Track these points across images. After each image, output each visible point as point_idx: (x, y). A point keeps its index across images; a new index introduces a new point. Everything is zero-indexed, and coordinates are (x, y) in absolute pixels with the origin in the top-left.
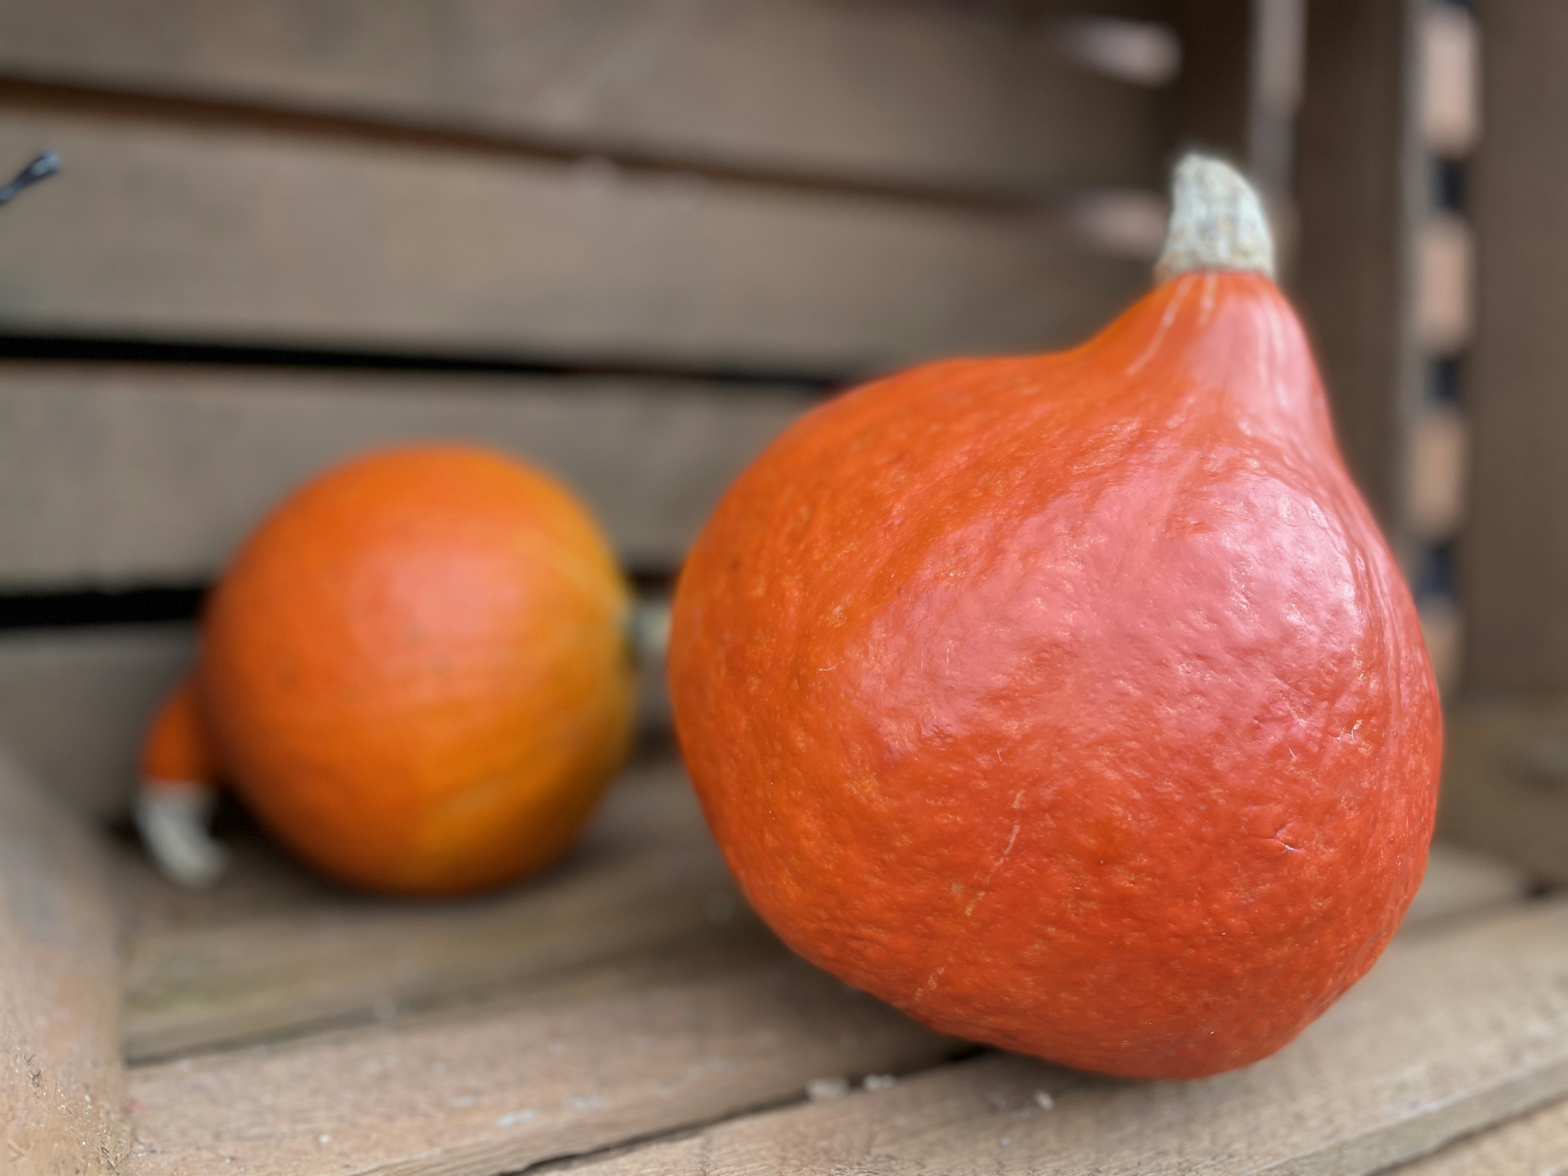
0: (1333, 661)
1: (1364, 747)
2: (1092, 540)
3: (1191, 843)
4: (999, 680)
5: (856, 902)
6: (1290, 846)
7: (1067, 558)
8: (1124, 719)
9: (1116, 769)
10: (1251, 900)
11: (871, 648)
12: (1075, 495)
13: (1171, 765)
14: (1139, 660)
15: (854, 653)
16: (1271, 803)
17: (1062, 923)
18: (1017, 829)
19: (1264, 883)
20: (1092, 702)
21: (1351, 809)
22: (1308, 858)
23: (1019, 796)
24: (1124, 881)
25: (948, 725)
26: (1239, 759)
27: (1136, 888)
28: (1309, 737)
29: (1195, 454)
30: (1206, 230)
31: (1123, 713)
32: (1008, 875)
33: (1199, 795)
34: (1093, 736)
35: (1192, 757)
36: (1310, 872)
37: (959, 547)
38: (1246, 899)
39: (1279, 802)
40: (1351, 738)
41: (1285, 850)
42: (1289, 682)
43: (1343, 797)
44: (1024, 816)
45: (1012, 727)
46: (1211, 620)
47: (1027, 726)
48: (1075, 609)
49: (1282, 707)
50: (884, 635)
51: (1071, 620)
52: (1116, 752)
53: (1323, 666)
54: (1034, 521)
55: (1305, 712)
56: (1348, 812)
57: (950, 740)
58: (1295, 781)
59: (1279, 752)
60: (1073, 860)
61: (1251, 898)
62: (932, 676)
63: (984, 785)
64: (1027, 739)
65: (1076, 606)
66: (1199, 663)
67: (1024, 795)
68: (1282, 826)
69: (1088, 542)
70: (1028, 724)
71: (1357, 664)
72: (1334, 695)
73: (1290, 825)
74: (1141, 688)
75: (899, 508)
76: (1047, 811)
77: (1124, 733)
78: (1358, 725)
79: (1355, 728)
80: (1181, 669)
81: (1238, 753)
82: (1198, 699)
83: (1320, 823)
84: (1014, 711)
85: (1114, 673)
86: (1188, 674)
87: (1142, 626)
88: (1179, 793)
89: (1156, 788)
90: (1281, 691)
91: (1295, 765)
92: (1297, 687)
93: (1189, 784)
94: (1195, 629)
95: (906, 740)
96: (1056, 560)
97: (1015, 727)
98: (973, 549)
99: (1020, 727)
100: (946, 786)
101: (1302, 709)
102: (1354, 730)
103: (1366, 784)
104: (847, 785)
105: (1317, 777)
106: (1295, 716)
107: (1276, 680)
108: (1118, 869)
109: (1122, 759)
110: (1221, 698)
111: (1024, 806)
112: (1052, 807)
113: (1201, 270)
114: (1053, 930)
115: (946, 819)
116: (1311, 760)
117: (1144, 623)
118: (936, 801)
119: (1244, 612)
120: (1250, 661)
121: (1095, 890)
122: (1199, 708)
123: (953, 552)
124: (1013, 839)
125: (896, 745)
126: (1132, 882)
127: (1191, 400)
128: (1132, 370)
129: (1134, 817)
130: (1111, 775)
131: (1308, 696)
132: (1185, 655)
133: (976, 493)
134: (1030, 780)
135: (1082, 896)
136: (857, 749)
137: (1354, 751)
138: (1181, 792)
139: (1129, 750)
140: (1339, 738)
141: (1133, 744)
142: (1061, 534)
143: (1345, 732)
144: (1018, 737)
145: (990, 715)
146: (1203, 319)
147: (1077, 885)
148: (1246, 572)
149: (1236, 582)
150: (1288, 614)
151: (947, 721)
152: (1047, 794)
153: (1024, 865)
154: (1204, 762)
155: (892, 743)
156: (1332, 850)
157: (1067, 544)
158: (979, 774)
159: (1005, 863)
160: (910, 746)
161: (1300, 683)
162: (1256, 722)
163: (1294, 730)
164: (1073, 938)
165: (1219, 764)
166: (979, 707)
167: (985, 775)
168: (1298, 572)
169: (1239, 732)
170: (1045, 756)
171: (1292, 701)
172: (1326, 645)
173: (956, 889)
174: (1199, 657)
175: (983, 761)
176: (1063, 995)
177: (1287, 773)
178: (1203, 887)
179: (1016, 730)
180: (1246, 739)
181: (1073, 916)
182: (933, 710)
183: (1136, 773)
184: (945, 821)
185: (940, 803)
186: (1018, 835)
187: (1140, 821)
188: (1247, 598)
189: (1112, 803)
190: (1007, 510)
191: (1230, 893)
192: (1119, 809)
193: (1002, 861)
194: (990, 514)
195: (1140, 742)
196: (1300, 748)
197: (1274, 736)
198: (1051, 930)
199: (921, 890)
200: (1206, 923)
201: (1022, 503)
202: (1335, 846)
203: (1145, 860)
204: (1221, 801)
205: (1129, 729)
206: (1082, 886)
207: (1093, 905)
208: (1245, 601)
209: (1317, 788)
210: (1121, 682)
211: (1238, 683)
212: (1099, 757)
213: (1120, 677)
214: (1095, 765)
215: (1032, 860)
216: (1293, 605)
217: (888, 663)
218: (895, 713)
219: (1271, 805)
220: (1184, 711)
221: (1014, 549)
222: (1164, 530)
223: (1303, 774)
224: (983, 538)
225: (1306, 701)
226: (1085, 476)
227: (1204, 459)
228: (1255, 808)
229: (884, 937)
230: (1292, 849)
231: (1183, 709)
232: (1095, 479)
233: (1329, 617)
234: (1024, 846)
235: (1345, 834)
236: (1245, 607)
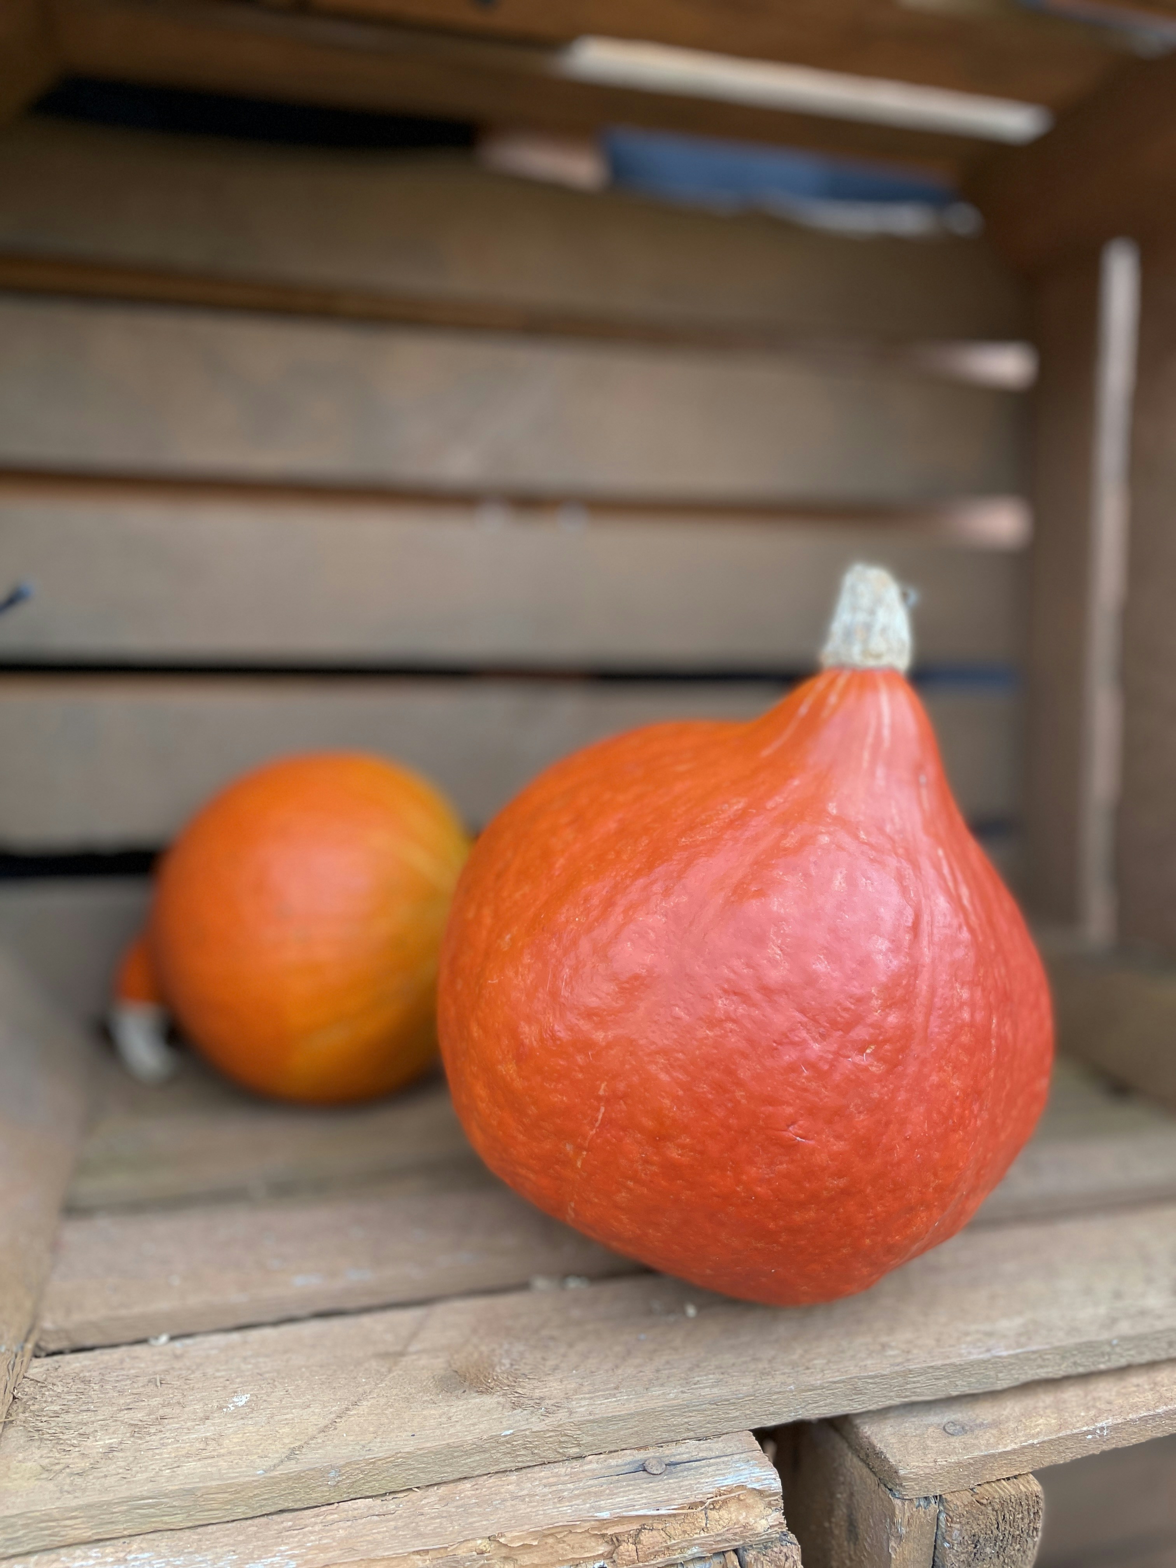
0: (852, 1000)
1: (876, 1066)
2: (677, 900)
3: (721, 1130)
4: (593, 1002)
5: (512, 1149)
6: (801, 1138)
7: (656, 912)
8: (676, 1036)
9: (667, 1072)
10: (772, 1175)
11: (520, 969)
12: (675, 863)
13: (706, 1072)
14: (690, 993)
15: (510, 973)
16: (784, 1105)
17: (635, 1178)
18: (603, 1110)
19: (781, 1163)
20: (656, 1022)
21: (860, 1113)
22: (819, 1147)
23: (603, 1086)
24: (674, 1154)
25: (559, 1031)
26: (758, 1071)
27: (683, 1159)
28: (821, 1058)
29: (778, 831)
30: (848, 634)
31: (675, 1032)
32: (599, 1141)
33: (727, 1096)
34: (653, 1047)
35: (722, 1067)
36: (822, 1158)
37: (586, 900)
38: (768, 1174)
39: (791, 1105)
40: (862, 1060)
41: (796, 1141)
42: (808, 1015)
43: (852, 1104)
44: (608, 1101)
45: (599, 1036)
46: (748, 966)
47: (610, 1037)
48: (653, 952)
49: (799, 1035)
50: (529, 961)
51: (648, 961)
52: (668, 1060)
53: (839, 1004)
54: (641, 882)
55: (819, 1038)
56: (857, 1115)
57: (558, 1042)
58: (805, 1090)
59: (793, 1068)
60: (639, 1135)
61: (772, 1173)
62: (554, 994)
63: (580, 1076)
64: (609, 1046)
65: (654, 950)
66: (735, 998)
67: (607, 1085)
68: (793, 1123)
69: (673, 900)
70: (610, 1034)
71: (875, 1003)
72: (848, 1027)
73: (801, 1122)
74: (689, 1014)
75: (561, 862)
76: (621, 1098)
77: (675, 1047)
78: (871, 1050)
79: (868, 1051)
80: (720, 1002)
81: (759, 1067)
82: (730, 1025)
83: (829, 1122)
84: (602, 1025)
85: (673, 1002)
86: (725, 1007)
87: (697, 968)
88: (711, 1093)
89: (694, 1088)
90: (800, 1022)
91: (806, 1078)
92: (814, 1020)
93: (719, 1087)
94: (735, 972)
95: (533, 1039)
96: (648, 914)
97: (602, 1037)
98: (595, 901)
99: (605, 1036)
100: (556, 1075)
101: (817, 1036)
102: (867, 1054)
103: (875, 1095)
104: (499, 1067)
105: (826, 1088)
106: (811, 1042)
107: (797, 1014)
108: (669, 1144)
109: (672, 1066)
110: (749, 1026)
111: (607, 1094)
112: (624, 1096)
113: (840, 668)
114: (632, 1183)
115: (556, 1098)
116: (820, 1075)
117: (699, 966)
118: (550, 1085)
119: (777, 961)
120: (775, 999)
121: (655, 1158)
122: (731, 1032)
123: (582, 902)
124: (600, 1117)
125: (527, 1041)
126: (679, 1155)
127: (796, 782)
128: (766, 752)
129: (678, 1108)
130: (664, 1077)
131: (824, 1027)
132: (725, 991)
133: (612, 856)
134: (610, 1075)
135: (646, 1162)
136: (505, 1042)
137: (866, 1069)
138: (713, 1092)
139: (677, 1059)
140: (850, 1059)
141: (680, 1055)
142: (656, 894)
143: (856, 1055)
144: (604, 1044)
145: (585, 1025)
146: (825, 713)
147: (643, 1153)
148: (784, 930)
149: (774, 938)
150: (814, 964)
151: (558, 1028)
152: (621, 1086)
153: (609, 1135)
154: (730, 1072)
155: (525, 1040)
156: (842, 1143)
157: (658, 902)
158: (577, 1068)
159: (597, 1133)
160: (535, 1043)
161: (817, 1017)
162: (775, 1045)
163: (808, 1052)
164: (645, 1191)
165: (742, 1074)
166: (579, 1020)
167: (582, 1069)
168: (833, 931)
169: (760, 1051)
170: (621, 1059)
171: (808, 1030)
172: (846, 988)
173: (569, 1148)
174: (735, 994)
175: (580, 1059)
176: (650, 1231)
177: (799, 1084)
178: (733, 1163)
179: (603, 1039)
180: (766, 1057)
181: (643, 1175)
182: (551, 1020)
183: (681, 1077)
184: (556, 1099)
185: (552, 1086)
186: (604, 1114)
187: (683, 1111)
188: (781, 950)
189: (663, 1097)
190: (626, 871)
191: (755, 1169)
192: (667, 1102)
193: (594, 1131)
194: (613, 874)
195: (685, 1054)
196: (811, 1066)
197: (789, 1056)
198: (630, 1184)
199: (548, 1146)
200: (738, 1189)
201: (638, 866)
202: (845, 1140)
203: (688, 1140)
204: (743, 1101)
205: (678, 1044)
206: (646, 1154)
207: (655, 1168)
208: (779, 952)
209: (826, 1096)
210: (677, 1009)
211: (763, 1015)
212: (656, 1063)
213: (676, 1005)
214: (653, 1068)
215: (613, 1132)
216: (822, 957)
217: (529, 982)
218: (529, 1020)
219: (784, 1107)
220: (719, 1033)
221: (622, 902)
222: (730, 894)
223: (814, 1085)
224: (604, 893)
225: (822, 1030)
226: (686, 848)
227: (784, 836)
228: (771, 1108)
229: (532, 1176)
230: (804, 1140)
231: (718, 1031)
232: (694, 850)
233: (854, 966)
234: (608, 1122)
235: (854, 1131)
236: (778, 957)
